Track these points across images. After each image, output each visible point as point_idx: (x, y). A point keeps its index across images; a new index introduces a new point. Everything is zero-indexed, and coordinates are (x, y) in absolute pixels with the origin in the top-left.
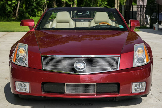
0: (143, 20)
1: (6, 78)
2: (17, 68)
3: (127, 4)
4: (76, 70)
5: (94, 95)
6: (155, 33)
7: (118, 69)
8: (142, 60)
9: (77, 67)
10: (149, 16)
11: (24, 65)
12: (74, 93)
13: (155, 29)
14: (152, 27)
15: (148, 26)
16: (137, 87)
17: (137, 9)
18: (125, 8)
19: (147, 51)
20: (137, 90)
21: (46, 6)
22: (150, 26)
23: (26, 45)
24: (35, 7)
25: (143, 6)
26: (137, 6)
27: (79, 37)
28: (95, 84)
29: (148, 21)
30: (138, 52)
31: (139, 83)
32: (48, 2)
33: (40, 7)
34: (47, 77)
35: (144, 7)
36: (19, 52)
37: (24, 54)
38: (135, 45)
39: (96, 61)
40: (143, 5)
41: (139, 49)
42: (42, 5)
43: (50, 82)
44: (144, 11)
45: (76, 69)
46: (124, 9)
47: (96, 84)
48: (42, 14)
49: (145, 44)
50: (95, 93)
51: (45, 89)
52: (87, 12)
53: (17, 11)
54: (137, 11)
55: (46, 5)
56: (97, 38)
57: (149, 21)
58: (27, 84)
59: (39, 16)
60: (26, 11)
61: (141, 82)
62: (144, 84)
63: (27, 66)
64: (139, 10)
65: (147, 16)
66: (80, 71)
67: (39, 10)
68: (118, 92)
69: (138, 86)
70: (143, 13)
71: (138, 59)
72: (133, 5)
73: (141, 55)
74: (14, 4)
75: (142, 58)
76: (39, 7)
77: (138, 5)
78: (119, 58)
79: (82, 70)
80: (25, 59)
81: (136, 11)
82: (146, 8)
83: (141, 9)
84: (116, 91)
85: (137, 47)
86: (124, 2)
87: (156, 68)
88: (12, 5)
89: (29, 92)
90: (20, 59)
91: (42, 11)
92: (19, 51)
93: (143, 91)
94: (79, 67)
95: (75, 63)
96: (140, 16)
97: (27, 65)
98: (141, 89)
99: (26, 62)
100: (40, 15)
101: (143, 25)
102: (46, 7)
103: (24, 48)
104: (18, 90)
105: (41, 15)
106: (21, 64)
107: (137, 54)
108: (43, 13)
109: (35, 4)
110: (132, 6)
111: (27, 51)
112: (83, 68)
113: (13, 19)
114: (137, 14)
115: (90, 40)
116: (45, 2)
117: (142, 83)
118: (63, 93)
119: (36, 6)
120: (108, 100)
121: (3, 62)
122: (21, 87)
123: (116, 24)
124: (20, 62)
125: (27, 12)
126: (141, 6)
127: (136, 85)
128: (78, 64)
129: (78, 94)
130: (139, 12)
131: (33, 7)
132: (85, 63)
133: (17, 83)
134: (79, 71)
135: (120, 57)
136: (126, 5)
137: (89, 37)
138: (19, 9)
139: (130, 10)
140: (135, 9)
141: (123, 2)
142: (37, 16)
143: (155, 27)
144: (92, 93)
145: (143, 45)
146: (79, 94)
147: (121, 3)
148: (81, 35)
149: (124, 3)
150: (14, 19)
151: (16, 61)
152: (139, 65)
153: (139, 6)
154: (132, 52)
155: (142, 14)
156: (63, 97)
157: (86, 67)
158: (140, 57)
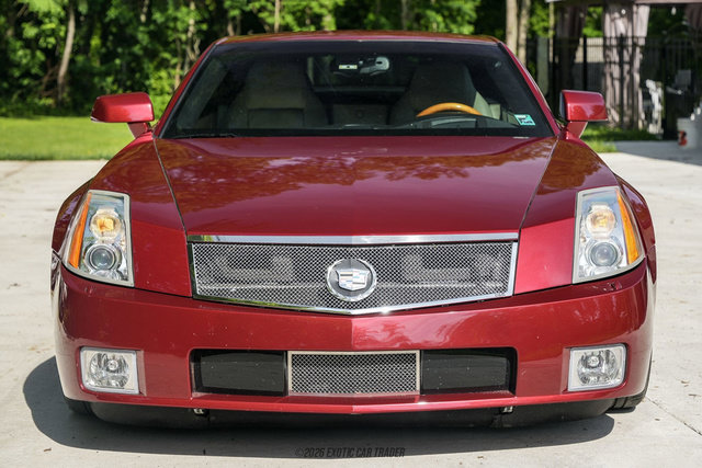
0: (630, 101)
1: (33, 349)
2: (88, 291)
3: (558, 33)
4: (334, 297)
5: (411, 400)
6: (686, 160)
7: (509, 293)
8: (608, 254)
9: (337, 285)
10: (660, 84)
11: (117, 280)
12: (325, 395)
13: (684, 142)
14: (670, 133)
15: (654, 129)
16: (590, 367)
17: (605, 56)
18: (551, 49)
19: (631, 219)
20: (592, 379)
21: (196, 46)
22: (662, 131)
23: (122, 198)
24: (145, 49)
25: (630, 42)
26: (605, 38)
27: (343, 166)
28: (414, 355)
29: (653, 106)
30: (594, 220)
31: (596, 351)
32: (204, 27)
33: (166, 51)
34: (213, 329)
35: (635, 45)
36: (92, 225)
37: (116, 234)
38: (580, 194)
39: (418, 258)
40: (630, 34)
41: (597, 209)
42: (178, 43)
43: (226, 347)
44: (637, 64)
45: (334, 292)
46: (546, 54)
47: (418, 353)
48: (177, 83)
49: (622, 188)
50: (414, 393)
51: (203, 376)
52: (379, 59)
53: (63, 69)
54: (606, 63)
55: (193, 43)
56: (422, 167)
57: (658, 107)
58: (131, 359)
59: (162, 93)
60: (103, 68)
61: (606, 345)
62: (618, 352)
63: (130, 283)
64: (613, 60)
65: (650, 84)
66: (352, 300)
67: (164, 64)
68: (512, 386)
69: (594, 361)
70: (630, 73)
71: (594, 250)
72: (585, 38)
73: (605, 235)
74: (50, 36)
75: (609, 246)
76: (161, 48)
77: (608, 35)
78: (515, 245)
79: (359, 298)
80: (117, 255)
81: (598, 64)
82: (645, 50)
83: (621, 54)
84: (502, 381)
85: (589, 201)
86: (545, 24)
87: (682, 302)
88: (41, 41)
89: (137, 392)
90: (100, 254)
91: (174, 67)
92: (95, 223)
93: (616, 381)
94: (345, 283)
95: (330, 269)
96: (617, 84)
97: (127, 280)
98: (606, 376)
99: (126, 265)
100: (168, 89)
101: (633, 123)
102: (193, 49)
103: (116, 211)
104: (90, 383)
105: (172, 86)
106: (103, 276)
107: (587, 232)
108: (181, 77)
109: (143, 37)
110: (581, 41)
111: (127, 220)
112: (364, 286)
113: (44, 105)
114: (604, 75)
115: (391, 177)
116: (192, 29)
117: (611, 349)
118: (281, 394)
119: (149, 46)
120: (472, 425)
121: (16, 285)
122: (104, 373)
123: (504, 113)
124: (101, 268)
125: (108, 74)
126: (622, 39)
127: (587, 358)
128: (340, 272)
129: (343, 395)
130: (613, 66)
131: (137, 49)
132: (371, 268)
133: (88, 356)
134: (347, 299)
135: (516, 241)
136: (554, 37)
137: (387, 165)
138: (72, 61)
139: (574, 57)
140: (595, 55)
141: (542, 24)
142: (154, 89)
143: (684, 134)
144: (404, 394)
145: (613, 191)
146: (347, 395)
147: (536, 28)
148: (352, 156)
149: (546, 30)
150: (50, 106)
151: (79, 265)
152: (597, 273)
153: (614, 42)
154: (568, 220)
155: (627, 78)
156: (281, 410)
157: (375, 283)
158: (600, 242)
